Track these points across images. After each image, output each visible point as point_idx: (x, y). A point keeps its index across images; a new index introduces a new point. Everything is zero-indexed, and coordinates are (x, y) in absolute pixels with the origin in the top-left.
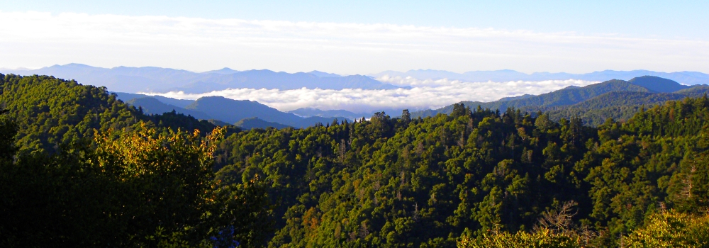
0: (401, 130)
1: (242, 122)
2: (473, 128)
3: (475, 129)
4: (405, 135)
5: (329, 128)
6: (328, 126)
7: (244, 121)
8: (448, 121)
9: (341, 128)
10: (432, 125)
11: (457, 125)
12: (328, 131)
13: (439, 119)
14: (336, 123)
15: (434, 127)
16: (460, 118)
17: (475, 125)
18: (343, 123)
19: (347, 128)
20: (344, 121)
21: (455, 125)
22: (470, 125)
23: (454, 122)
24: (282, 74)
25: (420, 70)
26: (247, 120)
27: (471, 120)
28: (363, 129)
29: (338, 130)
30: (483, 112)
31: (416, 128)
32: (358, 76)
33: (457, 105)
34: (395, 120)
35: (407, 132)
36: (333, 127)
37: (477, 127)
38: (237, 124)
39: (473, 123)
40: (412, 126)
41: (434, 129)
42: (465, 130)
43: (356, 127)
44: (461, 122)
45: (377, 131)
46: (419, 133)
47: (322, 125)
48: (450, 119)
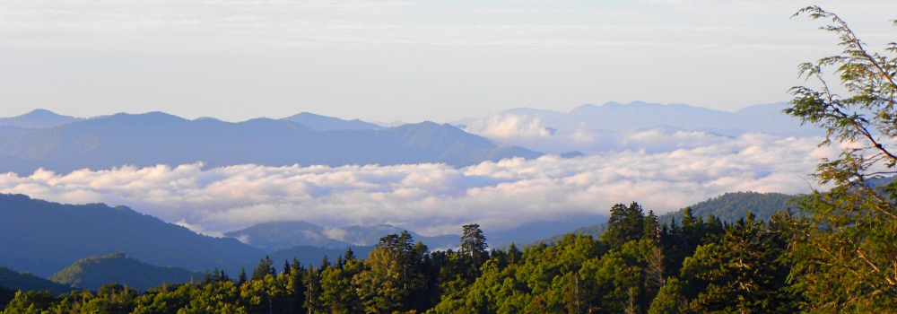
0: (457, 286)
1: (79, 269)
2: (665, 276)
3: (671, 280)
4: (469, 302)
5: (244, 286)
6: (243, 280)
7: (83, 265)
8: (590, 257)
9: (280, 285)
10: (546, 271)
11: (618, 269)
12: (243, 294)
13: (568, 248)
14: (266, 269)
15: (551, 273)
16: (628, 248)
17: (671, 267)
18: (287, 270)
19: (299, 285)
20: (291, 263)
21: (612, 270)
22: (656, 267)
23: (608, 260)
24: (208, 125)
25: (612, 105)
26: (93, 262)
27: (657, 253)
28: (346, 286)
29: (273, 292)
30: (701, 225)
31: (501, 281)
32: (429, 126)
33: (618, 210)
34: (440, 257)
35: (474, 292)
36: (257, 285)
37: (676, 274)
38: (61, 277)
39: (665, 263)
40: (489, 274)
41: (549, 281)
42: (641, 285)
43: (327, 278)
44: (630, 260)
45: (387, 289)
46: (509, 293)
47: (224, 279)
48: (598, 250)
